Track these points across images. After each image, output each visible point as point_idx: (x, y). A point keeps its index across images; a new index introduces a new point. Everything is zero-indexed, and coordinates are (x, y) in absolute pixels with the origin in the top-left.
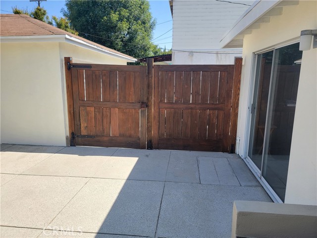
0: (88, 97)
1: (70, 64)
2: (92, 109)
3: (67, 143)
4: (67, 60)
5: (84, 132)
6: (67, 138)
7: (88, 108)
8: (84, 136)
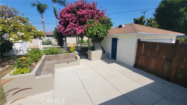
0: (143, 53)
1: (140, 41)
2: (144, 57)
3: (133, 66)
4: (139, 40)
5: (139, 64)
6: (134, 65)
7: (143, 57)
8: (139, 66)
